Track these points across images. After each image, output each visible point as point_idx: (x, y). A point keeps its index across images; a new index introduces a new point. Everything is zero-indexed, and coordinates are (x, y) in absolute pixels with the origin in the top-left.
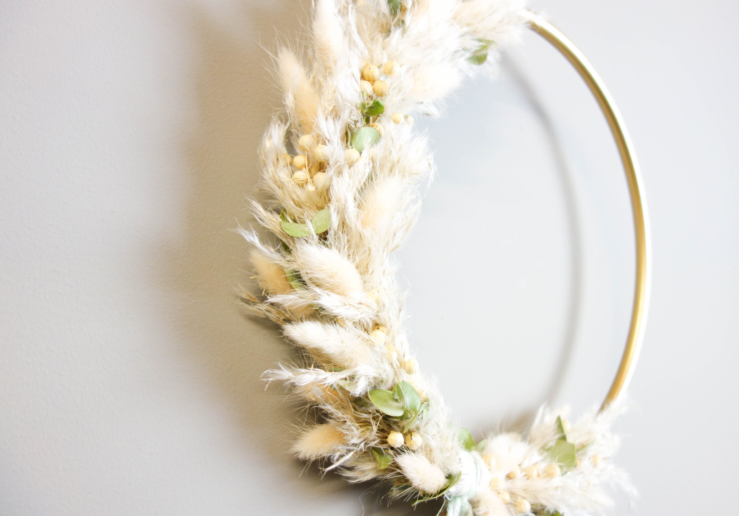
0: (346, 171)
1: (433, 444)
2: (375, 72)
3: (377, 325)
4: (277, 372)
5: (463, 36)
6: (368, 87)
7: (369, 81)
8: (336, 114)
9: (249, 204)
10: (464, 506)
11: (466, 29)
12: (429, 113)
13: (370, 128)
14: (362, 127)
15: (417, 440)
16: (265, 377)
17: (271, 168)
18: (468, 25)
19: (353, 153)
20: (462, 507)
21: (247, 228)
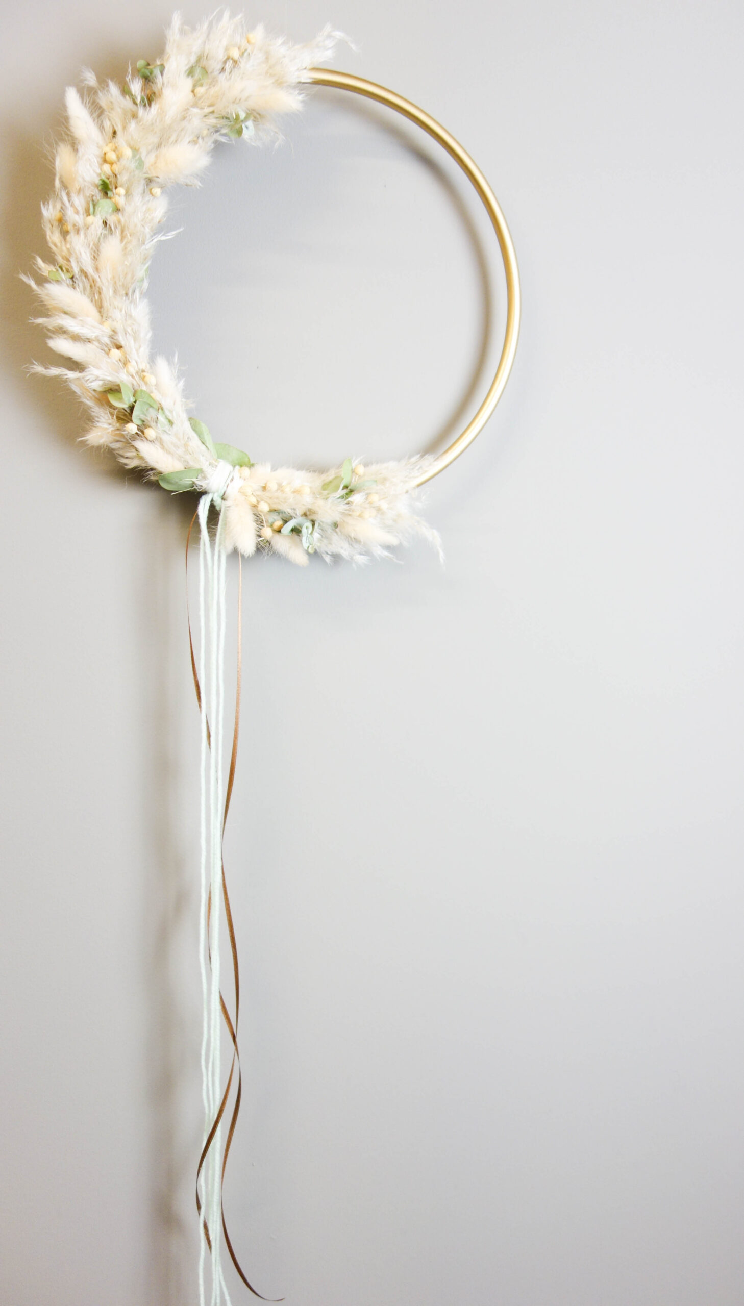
0: (82, 233)
1: (165, 437)
2: (112, 156)
3: (119, 347)
4: (35, 367)
5: (205, 116)
6: (106, 167)
7: (110, 163)
8: (80, 191)
9: (34, 258)
10: (214, 499)
11: (207, 110)
12: (189, 183)
13: (108, 201)
14: (101, 199)
15: (150, 433)
16: (27, 368)
17: (48, 233)
18: (210, 106)
19: (90, 219)
20: (212, 501)
21: (26, 274)
